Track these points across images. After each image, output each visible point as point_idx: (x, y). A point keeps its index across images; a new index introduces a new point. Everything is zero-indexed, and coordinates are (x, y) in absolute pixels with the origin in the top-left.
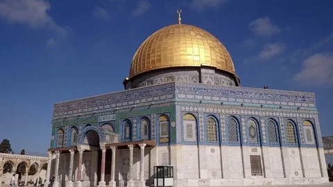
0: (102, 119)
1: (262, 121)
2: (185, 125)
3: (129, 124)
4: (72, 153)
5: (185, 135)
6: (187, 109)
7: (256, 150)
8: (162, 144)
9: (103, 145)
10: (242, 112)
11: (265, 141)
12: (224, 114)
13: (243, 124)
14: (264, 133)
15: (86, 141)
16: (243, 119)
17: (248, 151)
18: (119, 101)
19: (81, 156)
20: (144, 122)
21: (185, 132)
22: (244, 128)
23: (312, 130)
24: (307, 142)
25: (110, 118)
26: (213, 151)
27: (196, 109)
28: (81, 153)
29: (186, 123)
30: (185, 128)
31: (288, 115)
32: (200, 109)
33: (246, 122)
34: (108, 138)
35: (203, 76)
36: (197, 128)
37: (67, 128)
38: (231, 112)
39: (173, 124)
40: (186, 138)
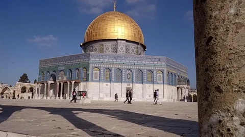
0: (60, 68)
1: (134, 71)
2: (94, 73)
3: (71, 71)
4: (46, 84)
5: (94, 77)
6: (95, 65)
7: (130, 85)
8: (83, 81)
9: (57, 81)
10: (124, 67)
11: (134, 81)
12: (114, 68)
13: (124, 72)
14: (134, 77)
15: (51, 79)
16: (124, 70)
17: (125, 85)
18: (67, 60)
19: (49, 86)
20: (77, 71)
21: (94, 76)
22: (124, 74)
23: (162, 76)
24: (158, 82)
25: (63, 68)
26: (107, 85)
27: (100, 66)
28: (49, 84)
29: (94, 72)
30: (94, 74)
31: (149, 68)
32: (101, 66)
33: (125, 72)
34: (60, 78)
35: (119, 44)
36: (100, 74)
37: (45, 72)
38: (118, 67)
39: (88, 73)
40: (94, 79)
